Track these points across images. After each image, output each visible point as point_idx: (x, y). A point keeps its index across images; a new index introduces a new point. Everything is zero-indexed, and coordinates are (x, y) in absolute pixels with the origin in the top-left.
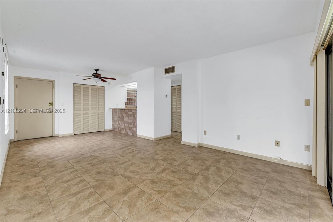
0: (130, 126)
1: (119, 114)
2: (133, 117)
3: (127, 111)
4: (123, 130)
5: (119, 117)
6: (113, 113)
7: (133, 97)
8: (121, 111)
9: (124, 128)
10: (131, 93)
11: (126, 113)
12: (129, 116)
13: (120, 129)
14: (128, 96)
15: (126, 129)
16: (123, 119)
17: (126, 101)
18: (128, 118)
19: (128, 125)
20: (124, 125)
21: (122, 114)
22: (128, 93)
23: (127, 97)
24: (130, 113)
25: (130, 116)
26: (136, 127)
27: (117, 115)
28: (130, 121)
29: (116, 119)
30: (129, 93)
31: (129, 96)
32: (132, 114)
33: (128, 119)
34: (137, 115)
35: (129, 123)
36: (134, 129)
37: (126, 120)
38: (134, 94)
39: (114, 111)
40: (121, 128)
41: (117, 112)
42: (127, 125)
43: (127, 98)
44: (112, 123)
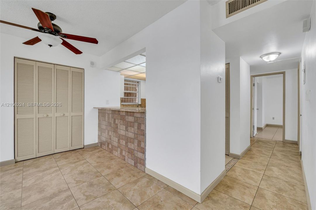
0: (131, 146)
1: (109, 118)
2: (136, 127)
3: (124, 114)
4: (117, 151)
5: (110, 124)
6: (100, 116)
7: (133, 91)
8: (112, 113)
9: (118, 147)
10: (130, 84)
11: (123, 118)
12: (128, 125)
13: (110, 146)
14: (126, 88)
15: (121, 150)
16: (115, 129)
17: (123, 96)
18: (126, 128)
19: (126, 143)
20: (119, 140)
21: (115, 120)
22: (125, 84)
23: (125, 90)
24: (131, 119)
25: (131, 125)
26: (143, 151)
27: (107, 120)
28: (131, 135)
29: (104, 127)
30: (127, 84)
31: (127, 90)
32: (135, 122)
33: (127, 130)
34: (145, 124)
35: (128, 140)
36: (140, 155)
37: (122, 132)
38: (134, 86)
39: (102, 112)
40: (112, 146)
41: (107, 114)
42: (124, 142)
43: (123, 91)
44: (98, 133)
